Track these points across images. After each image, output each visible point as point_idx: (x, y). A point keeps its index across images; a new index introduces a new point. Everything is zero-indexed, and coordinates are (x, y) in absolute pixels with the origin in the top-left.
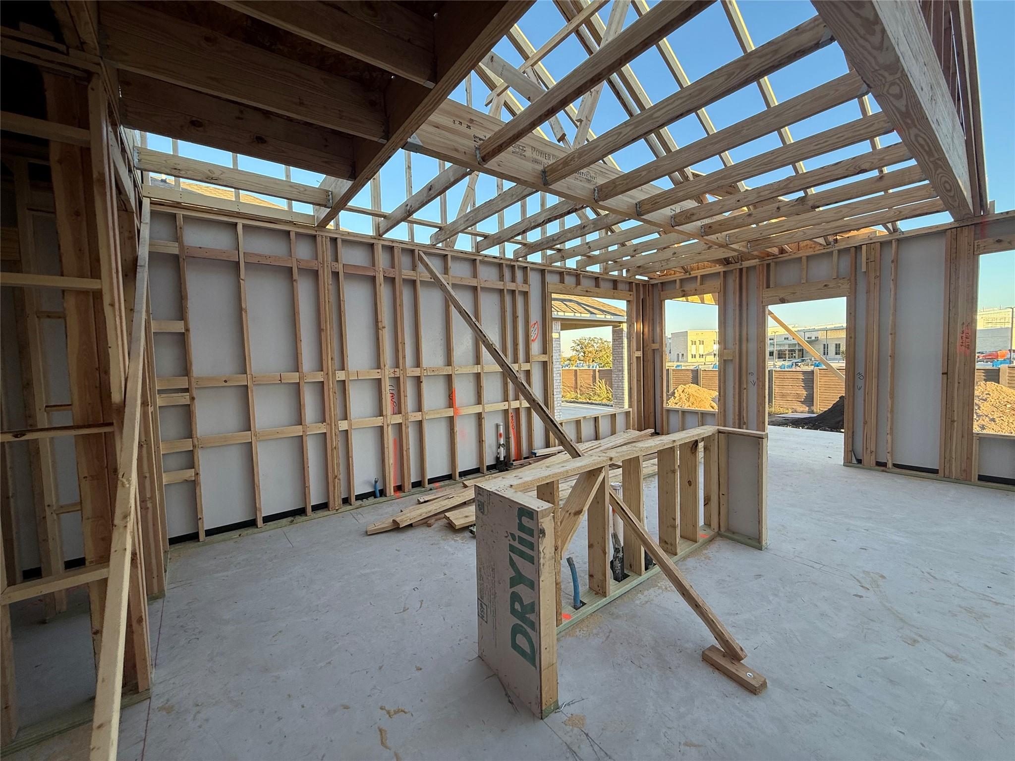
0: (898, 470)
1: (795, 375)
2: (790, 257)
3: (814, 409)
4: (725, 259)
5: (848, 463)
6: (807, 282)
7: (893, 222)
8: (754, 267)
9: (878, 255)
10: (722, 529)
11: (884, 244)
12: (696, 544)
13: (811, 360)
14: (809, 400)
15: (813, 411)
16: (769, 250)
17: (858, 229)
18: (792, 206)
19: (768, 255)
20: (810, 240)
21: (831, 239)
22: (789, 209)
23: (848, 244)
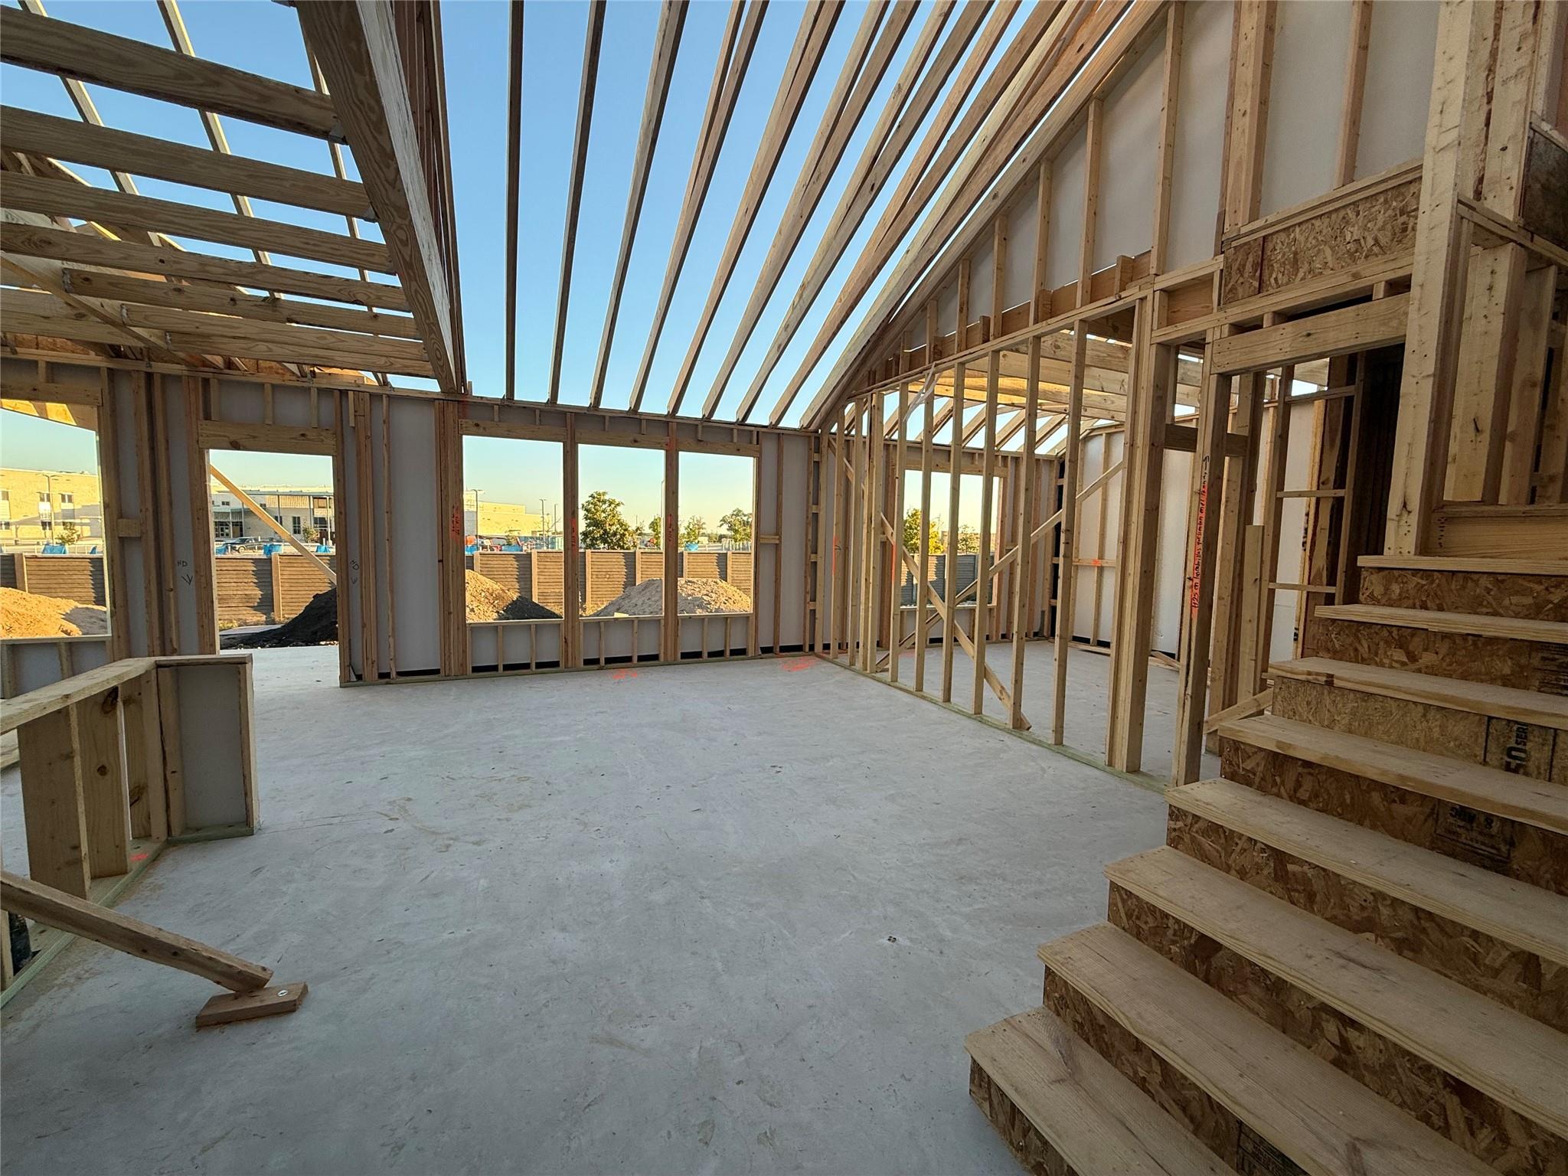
0: (403, 679)
1: (241, 565)
2: (243, 379)
3: (275, 615)
4: (112, 346)
5: (345, 682)
6: (274, 423)
7: (384, 374)
8: (178, 378)
9: (367, 410)
10: (176, 832)
11: (374, 397)
12: (127, 877)
13: (256, 540)
14: (266, 604)
15: (274, 620)
16: (208, 357)
17: (342, 368)
18: (256, 305)
19: (206, 364)
20: (280, 362)
21: (307, 369)
22: (253, 308)
23: (330, 384)
